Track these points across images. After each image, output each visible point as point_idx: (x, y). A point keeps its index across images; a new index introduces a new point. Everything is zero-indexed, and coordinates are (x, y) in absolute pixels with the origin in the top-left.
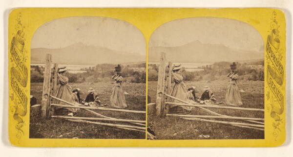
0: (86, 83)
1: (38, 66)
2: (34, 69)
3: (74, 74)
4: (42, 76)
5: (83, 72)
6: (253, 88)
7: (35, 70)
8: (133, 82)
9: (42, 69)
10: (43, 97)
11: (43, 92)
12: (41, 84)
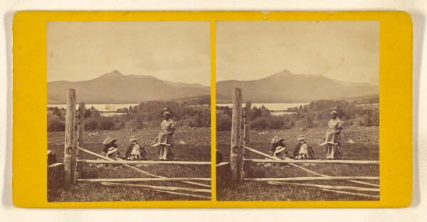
0: (127, 130)
1: (57, 108)
2: (52, 112)
3: (109, 118)
4: (63, 122)
5: (121, 114)
6: (366, 137)
7: (53, 114)
8: (192, 126)
9: (63, 112)
10: (65, 152)
11: (66, 145)
12: (62, 133)
